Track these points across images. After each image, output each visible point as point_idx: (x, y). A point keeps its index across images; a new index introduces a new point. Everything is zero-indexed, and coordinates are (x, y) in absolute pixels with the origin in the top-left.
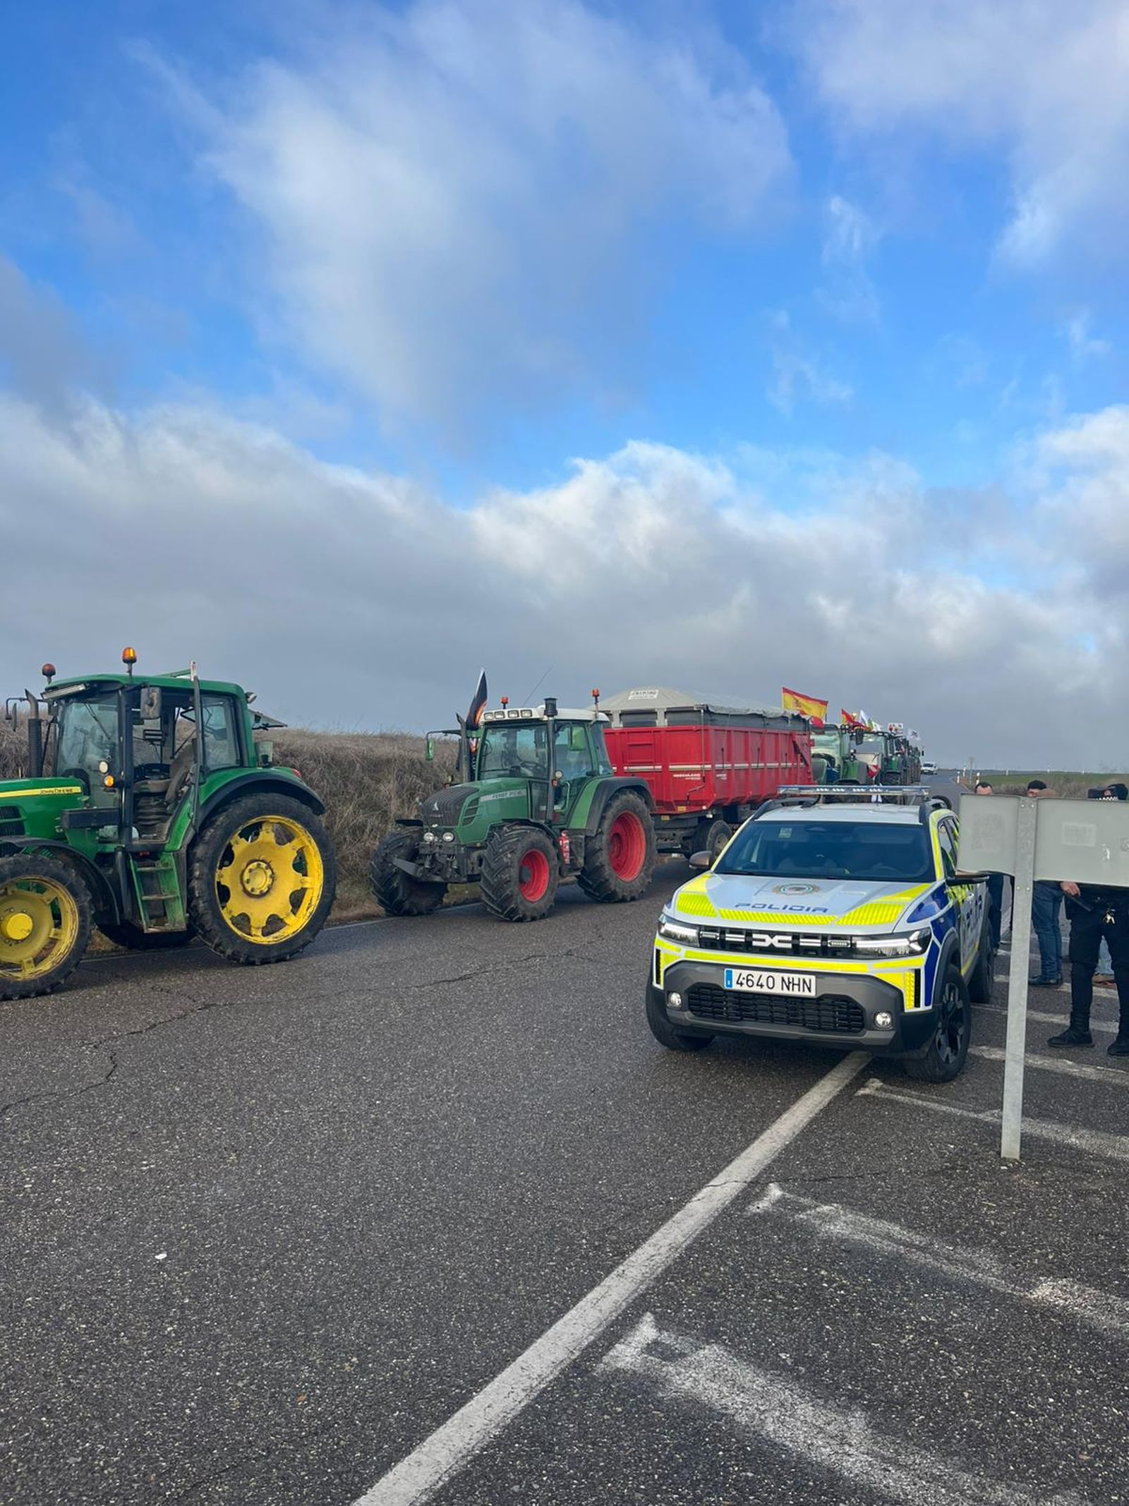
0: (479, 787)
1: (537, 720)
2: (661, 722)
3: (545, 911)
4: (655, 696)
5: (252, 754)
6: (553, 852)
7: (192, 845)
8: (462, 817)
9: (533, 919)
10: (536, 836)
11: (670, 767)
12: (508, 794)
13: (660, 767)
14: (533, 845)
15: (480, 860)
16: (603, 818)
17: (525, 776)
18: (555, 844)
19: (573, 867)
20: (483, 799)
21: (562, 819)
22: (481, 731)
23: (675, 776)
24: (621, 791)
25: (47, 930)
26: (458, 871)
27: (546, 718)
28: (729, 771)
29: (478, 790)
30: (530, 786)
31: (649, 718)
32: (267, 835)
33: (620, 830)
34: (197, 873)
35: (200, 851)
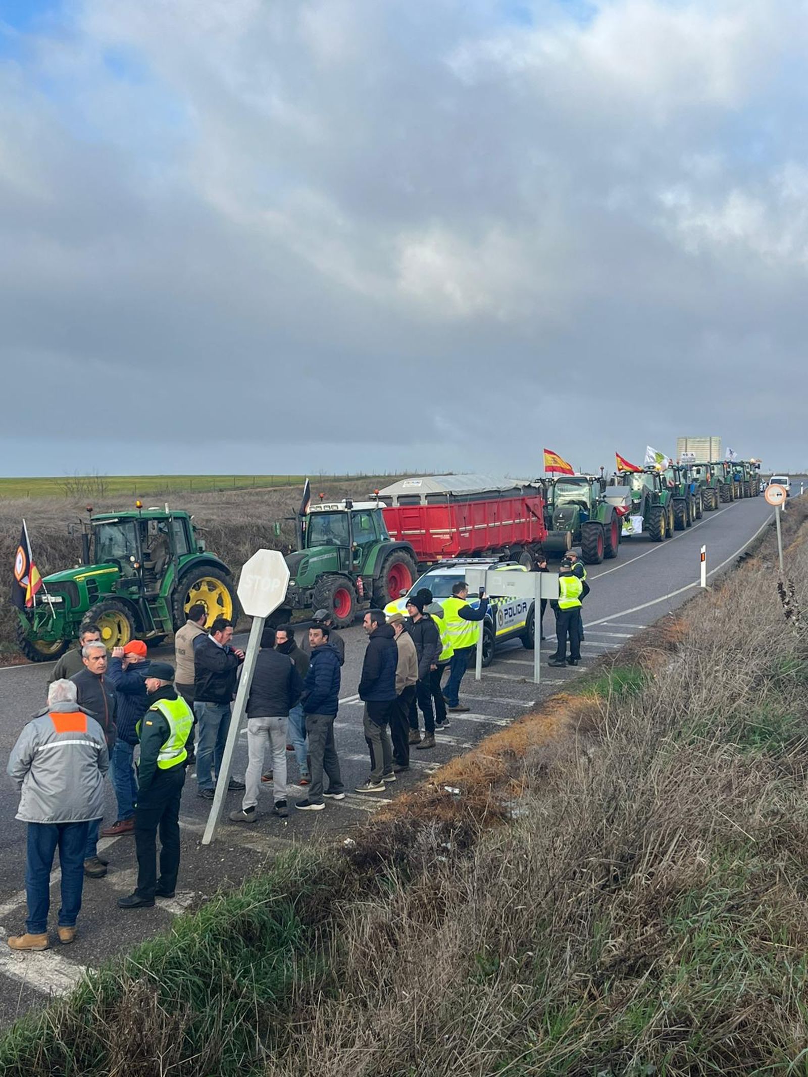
0: (309, 553)
1: (342, 511)
2: (424, 502)
3: (349, 623)
4: (420, 485)
5: (194, 546)
6: (353, 589)
7: (173, 594)
8: (300, 571)
9: (343, 628)
10: (342, 581)
11: (431, 531)
12: (326, 556)
13: (424, 531)
14: (341, 586)
15: (311, 596)
16: (383, 568)
17: (336, 544)
18: (354, 585)
19: (366, 597)
20: (311, 560)
21: (359, 569)
22: (308, 517)
23: (434, 536)
24: (394, 550)
25: (117, 635)
26: (298, 602)
27: (346, 510)
28: (470, 531)
29: (308, 555)
30: (339, 550)
31: (416, 499)
32: (204, 588)
33: (395, 574)
34: (176, 607)
35: (176, 596)
